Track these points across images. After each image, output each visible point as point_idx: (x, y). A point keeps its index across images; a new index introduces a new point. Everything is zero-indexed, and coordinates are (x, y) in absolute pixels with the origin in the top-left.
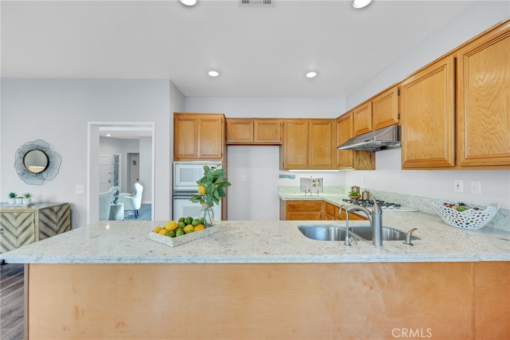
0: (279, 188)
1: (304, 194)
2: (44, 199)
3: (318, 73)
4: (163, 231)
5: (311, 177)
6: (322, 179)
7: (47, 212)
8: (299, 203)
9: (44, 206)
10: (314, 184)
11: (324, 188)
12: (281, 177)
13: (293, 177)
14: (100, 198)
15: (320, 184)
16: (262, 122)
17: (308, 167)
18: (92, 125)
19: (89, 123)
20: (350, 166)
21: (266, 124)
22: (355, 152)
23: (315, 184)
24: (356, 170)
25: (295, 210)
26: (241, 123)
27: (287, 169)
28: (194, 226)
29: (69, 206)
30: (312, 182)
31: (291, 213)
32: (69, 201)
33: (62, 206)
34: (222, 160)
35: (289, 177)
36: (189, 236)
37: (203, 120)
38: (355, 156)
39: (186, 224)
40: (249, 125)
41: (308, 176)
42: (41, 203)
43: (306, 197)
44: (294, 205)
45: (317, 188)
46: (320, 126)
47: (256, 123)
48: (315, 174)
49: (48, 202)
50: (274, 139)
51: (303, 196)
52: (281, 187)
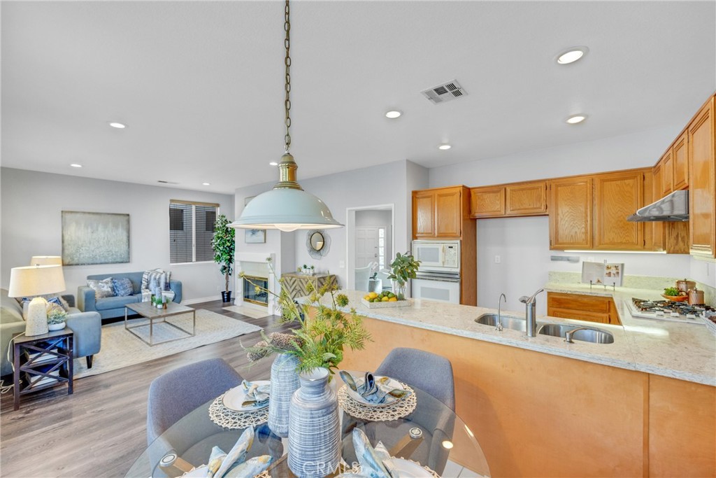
0: (551, 274)
1: (588, 286)
2: (322, 271)
3: (587, 116)
4: (368, 298)
5: (605, 261)
6: (623, 265)
7: (322, 280)
8: (568, 298)
9: (321, 276)
10: (608, 271)
11: (624, 279)
12: (554, 259)
13: (577, 261)
14: (356, 273)
15: (618, 273)
16: (517, 187)
17: (592, 247)
18: (349, 211)
19: (347, 209)
20: (660, 247)
21: (523, 190)
22: (667, 225)
23: (610, 273)
24: (668, 253)
25: (562, 306)
26: (489, 192)
27: (562, 249)
28: (389, 298)
29: (335, 278)
30: (605, 269)
31: (555, 309)
32: (336, 274)
33: (331, 276)
34: (461, 238)
35: (568, 260)
36: (382, 304)
37: (440, 196)
38: (667, 232)
39: (384, 296)
40: (499, 194)
41: (600, 260)
42: (320, 273)
43: (593, 291)
44: (559, 299)
45: (612, 279)
46: (619, 182)
47: (508, 189)
48: (612, 258)
49: (324, 273)
50: (535, 208)
51: (588, 288)
52: (555, 273)
